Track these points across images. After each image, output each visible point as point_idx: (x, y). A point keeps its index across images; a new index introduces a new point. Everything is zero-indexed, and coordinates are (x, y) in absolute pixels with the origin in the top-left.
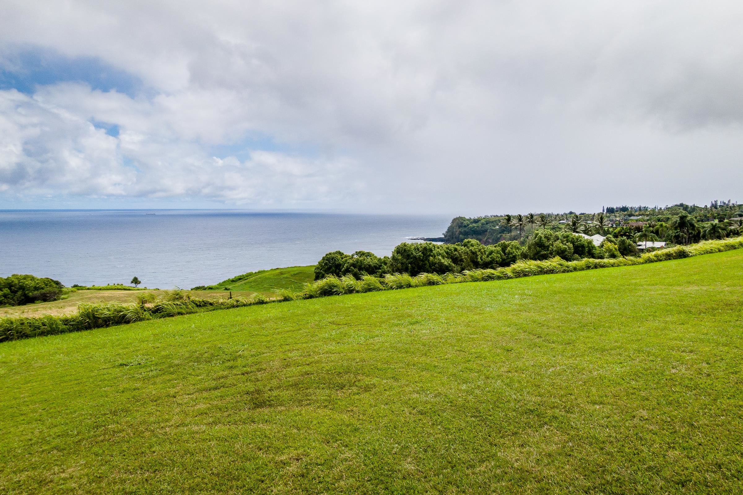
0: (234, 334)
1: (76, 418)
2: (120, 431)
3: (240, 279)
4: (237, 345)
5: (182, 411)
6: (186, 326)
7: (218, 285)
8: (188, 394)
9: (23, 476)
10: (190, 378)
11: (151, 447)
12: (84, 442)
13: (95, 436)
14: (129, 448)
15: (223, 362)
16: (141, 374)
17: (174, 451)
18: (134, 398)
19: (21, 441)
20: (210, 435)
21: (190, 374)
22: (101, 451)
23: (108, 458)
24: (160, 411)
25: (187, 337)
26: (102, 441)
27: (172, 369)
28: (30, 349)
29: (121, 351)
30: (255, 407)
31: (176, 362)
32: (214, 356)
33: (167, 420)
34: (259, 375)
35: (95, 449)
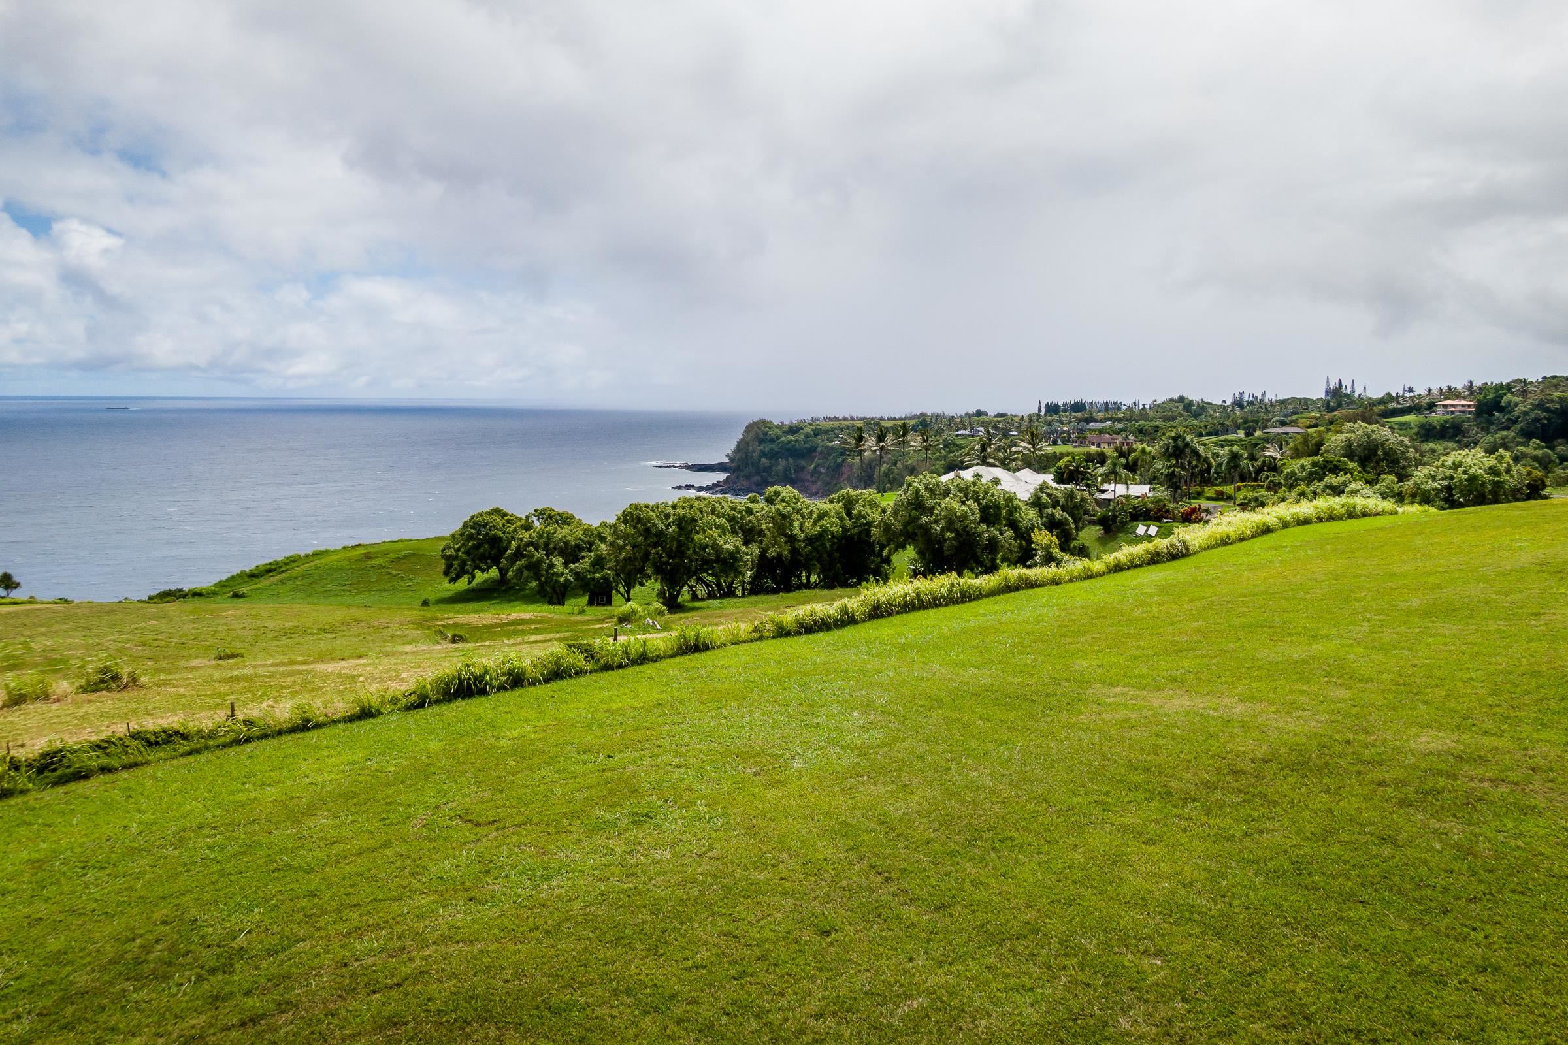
3: (269, 571)
7: (215, 585)
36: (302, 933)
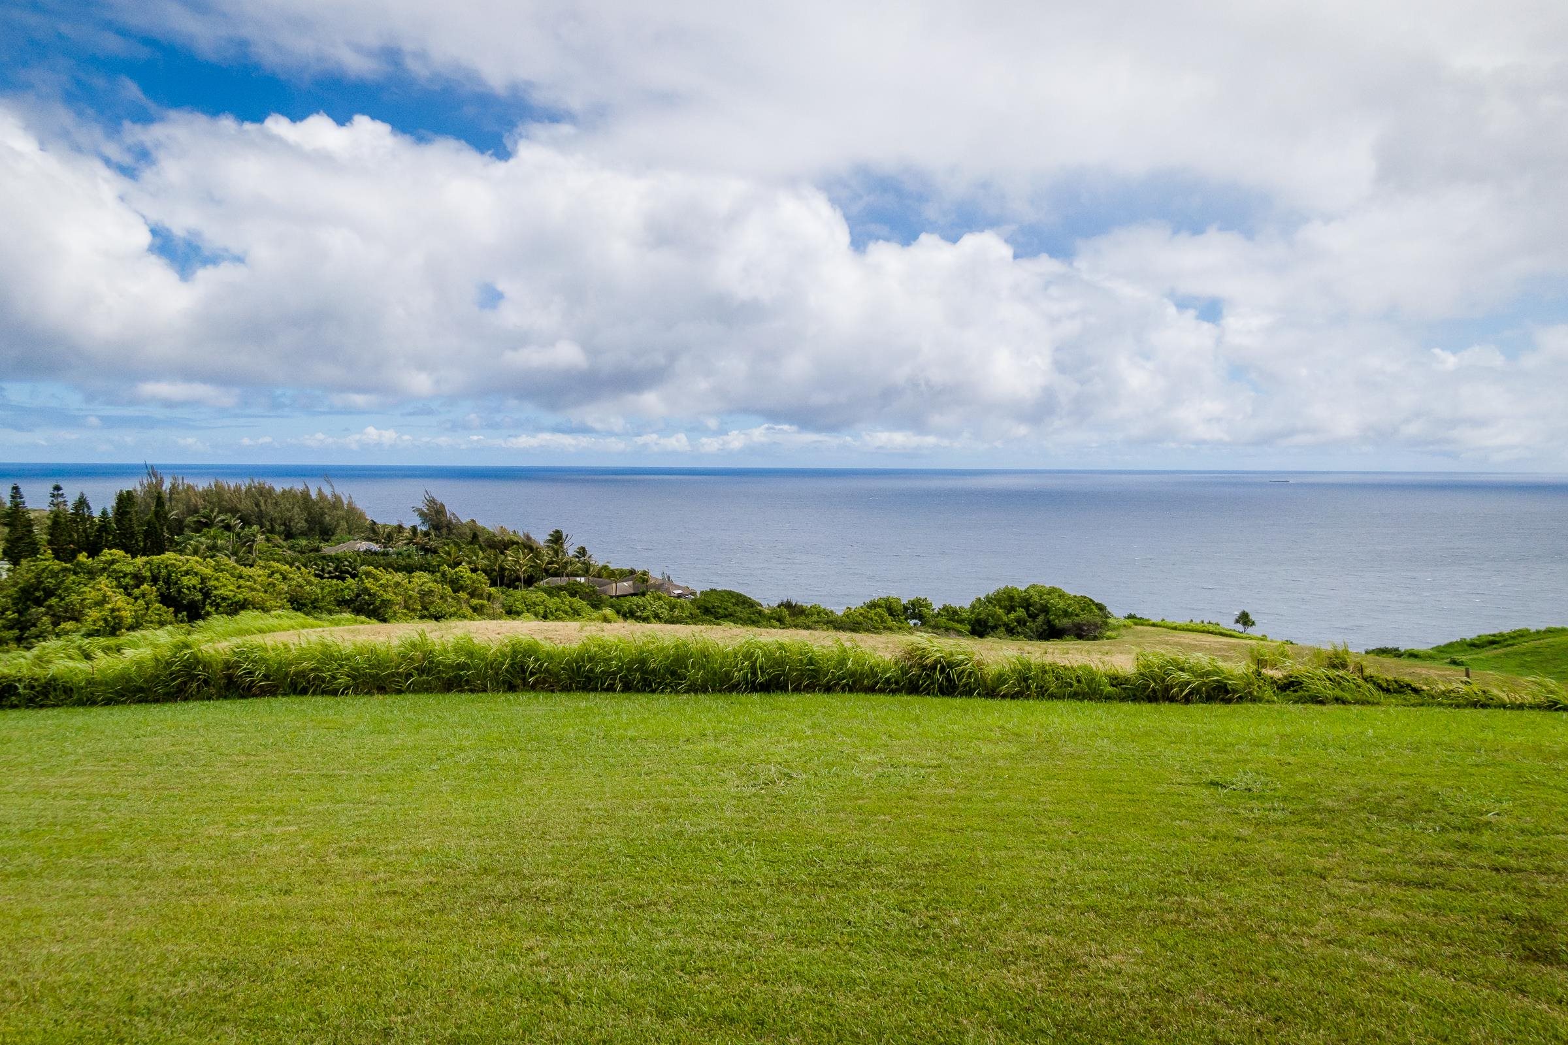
0: (1473, 770)
1: (1128, 864)
2: (1208, 915)
3: (1492, 643)
4: (1481, 796)
5: (1340, 913)
6: (1353, 729)
7: (1432, 649)
8: (1355, 881)
9: (1042, 940)
10: (1363, 848)
11: (1268, 966)
12: (1141, 914)
13: (1161, 908)
14: (1225, 954)
15: (1443, 829)
16: (1251, 810)
17: (1319, 993)
18: (1236, 856)
19: (1040, 878)
20: (1405, 985)
21: (1359, 837)
22: (1170, 942)
23: (1184, 959)
24: (1289, 898)
25: (1355, 755)
26: (1174, 923)
27: (1318, 817)
28: (1056, 720)
29: (1212, 756)
30: (1528, 958)
31: (1329, 803)
32: (1421, 811)
33: (1305, 923)
34: (1542, 883)
35: (1161, 933)
36: (1561, 828)
